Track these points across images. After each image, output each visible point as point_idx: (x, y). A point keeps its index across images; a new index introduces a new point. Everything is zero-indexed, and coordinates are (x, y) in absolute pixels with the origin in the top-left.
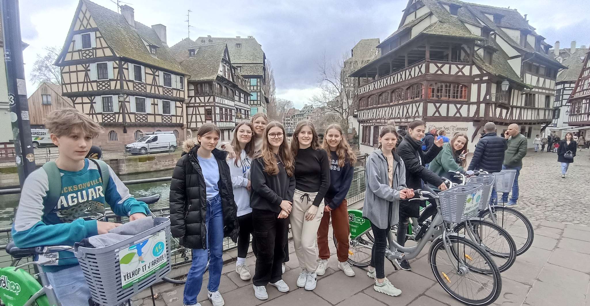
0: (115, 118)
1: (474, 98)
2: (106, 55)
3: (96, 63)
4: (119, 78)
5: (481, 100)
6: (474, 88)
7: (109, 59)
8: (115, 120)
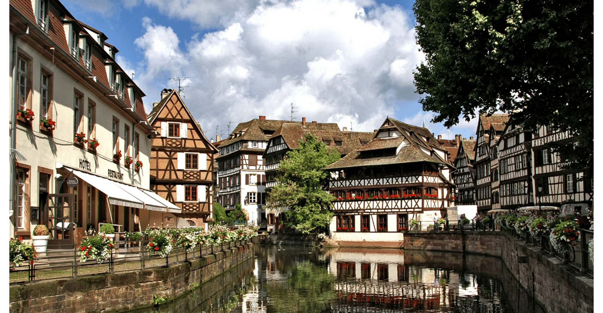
0: (199, 207)
1: (440, 197)
2: (197, 147)
3: (185, 153)
4: (211, 170)
5: (445, 197)
6: (440, 191)
7: (202, 151)
8: (199, 210)
